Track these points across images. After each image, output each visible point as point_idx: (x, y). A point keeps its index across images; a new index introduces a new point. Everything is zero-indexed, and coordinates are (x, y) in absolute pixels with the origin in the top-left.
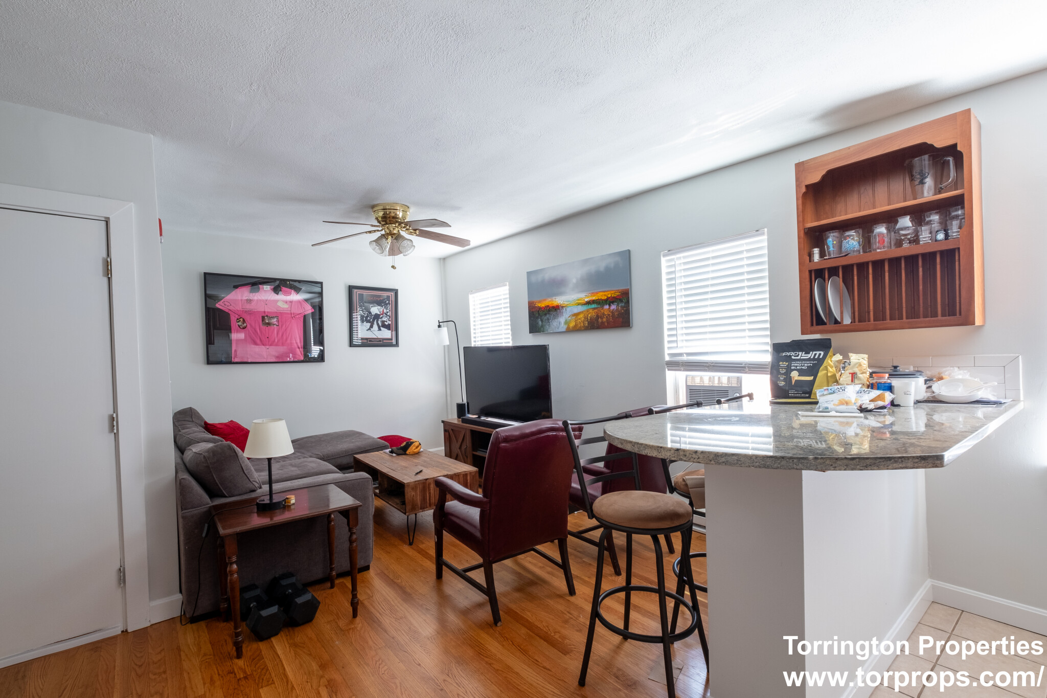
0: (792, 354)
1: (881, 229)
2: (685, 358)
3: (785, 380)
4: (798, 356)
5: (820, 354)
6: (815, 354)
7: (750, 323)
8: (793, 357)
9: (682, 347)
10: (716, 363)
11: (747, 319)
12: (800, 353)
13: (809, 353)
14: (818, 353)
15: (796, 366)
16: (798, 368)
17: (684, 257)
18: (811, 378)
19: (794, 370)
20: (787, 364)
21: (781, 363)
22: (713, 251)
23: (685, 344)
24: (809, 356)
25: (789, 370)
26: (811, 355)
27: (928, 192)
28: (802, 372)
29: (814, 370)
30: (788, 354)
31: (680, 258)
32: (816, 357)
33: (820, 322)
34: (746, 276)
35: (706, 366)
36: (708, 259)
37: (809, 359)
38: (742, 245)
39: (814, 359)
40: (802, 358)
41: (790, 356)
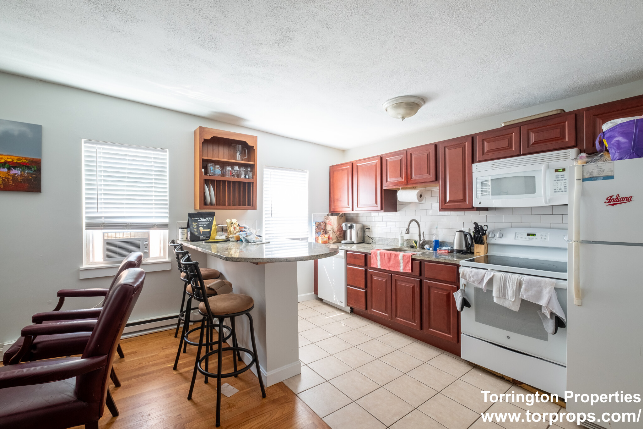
0: (198, 218)
1: (229, 168)
2: (103, 220)
3: (197, 231)
4: (201, 220)
5: (210, 219)
6: (208, 219)
7: (156, 200)
8: (198, 220)
9: (101, 212)
10: (133, 224)
11: (154, 198)
12: (202, 218)
13: (205, 218)
14: (209, 218)
15: (201, 225)
16: (202, 225)
17: (103, 149)
18: (209, 230)
19: (200, 226)
20: (196, 223)
21: (193, 223)
22: (129, 151)
23: (103, 210)
24: (205, 220)
25: (198, 227)
26: (206, 219)
27: (238, 159)
28: (204, 227)
29: (209, 226)
30: (196, 219)
31: (100, 148)
32: (209, 220)
33: (206, 204)
34: (153, 173)
35: (125, 226)
36: (126, 155)
37: (206, 221)
38: (152, 154)
39: (208, 221)
40: (203, 220)
41: (197, 220)
